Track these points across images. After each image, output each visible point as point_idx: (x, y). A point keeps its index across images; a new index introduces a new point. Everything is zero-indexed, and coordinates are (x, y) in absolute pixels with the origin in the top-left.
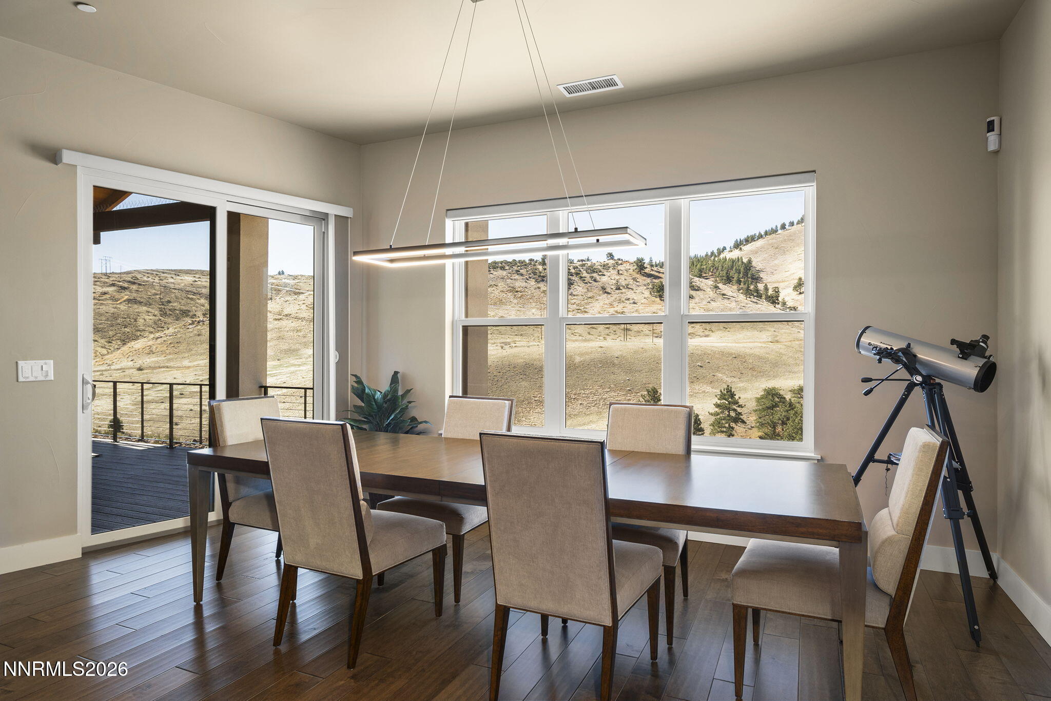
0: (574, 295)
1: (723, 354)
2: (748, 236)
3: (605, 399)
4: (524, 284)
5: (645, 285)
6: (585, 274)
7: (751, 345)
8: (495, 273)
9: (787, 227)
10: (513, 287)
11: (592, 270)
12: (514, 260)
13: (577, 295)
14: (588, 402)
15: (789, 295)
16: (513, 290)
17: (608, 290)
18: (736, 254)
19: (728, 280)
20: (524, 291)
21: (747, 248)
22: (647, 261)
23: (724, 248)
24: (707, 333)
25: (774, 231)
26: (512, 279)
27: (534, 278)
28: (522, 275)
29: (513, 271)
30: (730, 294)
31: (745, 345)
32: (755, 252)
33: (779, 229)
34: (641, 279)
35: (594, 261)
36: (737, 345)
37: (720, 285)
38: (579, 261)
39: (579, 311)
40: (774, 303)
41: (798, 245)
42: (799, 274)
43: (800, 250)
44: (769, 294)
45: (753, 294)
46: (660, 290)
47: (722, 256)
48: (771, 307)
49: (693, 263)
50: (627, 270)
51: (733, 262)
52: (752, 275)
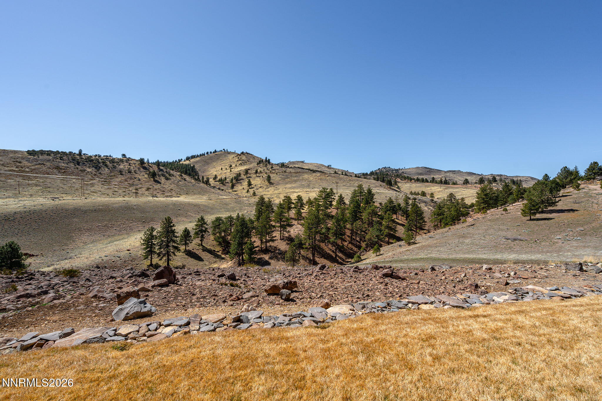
0: (102, 174)
1: (189, 204)
3: (130, 226)
5: (145, 172)
7: (201, 201)
9: (209, 154)
10: (57, 166)
11: (113, 161)
15: (211, 181)
16: (58, 168)
17: (124, 173)
18: (187, 162)
19: (186, 173)
21: (192, 160)
22: (146, 160)
23: (182, 160)
24: (178, 195)
25: (204, 155)
27: (73, 163)
28: (65, 160)
30: (188, 179)
32: (197, 162)
33: (206, 153)
34: (142, 169)
35: (114, 157)
37: (183, 175)
40: (207, 184)
41: (214, 162)
42: (215, 173)
43: (215, 164)
44: (204, 180)
45: (198, 180)
46: (153, 175)
47: (181, 163)
48: (205, 186)
49: (167, 165)
50: (135, 164)
51: (187, 166)
52: (195, 172)
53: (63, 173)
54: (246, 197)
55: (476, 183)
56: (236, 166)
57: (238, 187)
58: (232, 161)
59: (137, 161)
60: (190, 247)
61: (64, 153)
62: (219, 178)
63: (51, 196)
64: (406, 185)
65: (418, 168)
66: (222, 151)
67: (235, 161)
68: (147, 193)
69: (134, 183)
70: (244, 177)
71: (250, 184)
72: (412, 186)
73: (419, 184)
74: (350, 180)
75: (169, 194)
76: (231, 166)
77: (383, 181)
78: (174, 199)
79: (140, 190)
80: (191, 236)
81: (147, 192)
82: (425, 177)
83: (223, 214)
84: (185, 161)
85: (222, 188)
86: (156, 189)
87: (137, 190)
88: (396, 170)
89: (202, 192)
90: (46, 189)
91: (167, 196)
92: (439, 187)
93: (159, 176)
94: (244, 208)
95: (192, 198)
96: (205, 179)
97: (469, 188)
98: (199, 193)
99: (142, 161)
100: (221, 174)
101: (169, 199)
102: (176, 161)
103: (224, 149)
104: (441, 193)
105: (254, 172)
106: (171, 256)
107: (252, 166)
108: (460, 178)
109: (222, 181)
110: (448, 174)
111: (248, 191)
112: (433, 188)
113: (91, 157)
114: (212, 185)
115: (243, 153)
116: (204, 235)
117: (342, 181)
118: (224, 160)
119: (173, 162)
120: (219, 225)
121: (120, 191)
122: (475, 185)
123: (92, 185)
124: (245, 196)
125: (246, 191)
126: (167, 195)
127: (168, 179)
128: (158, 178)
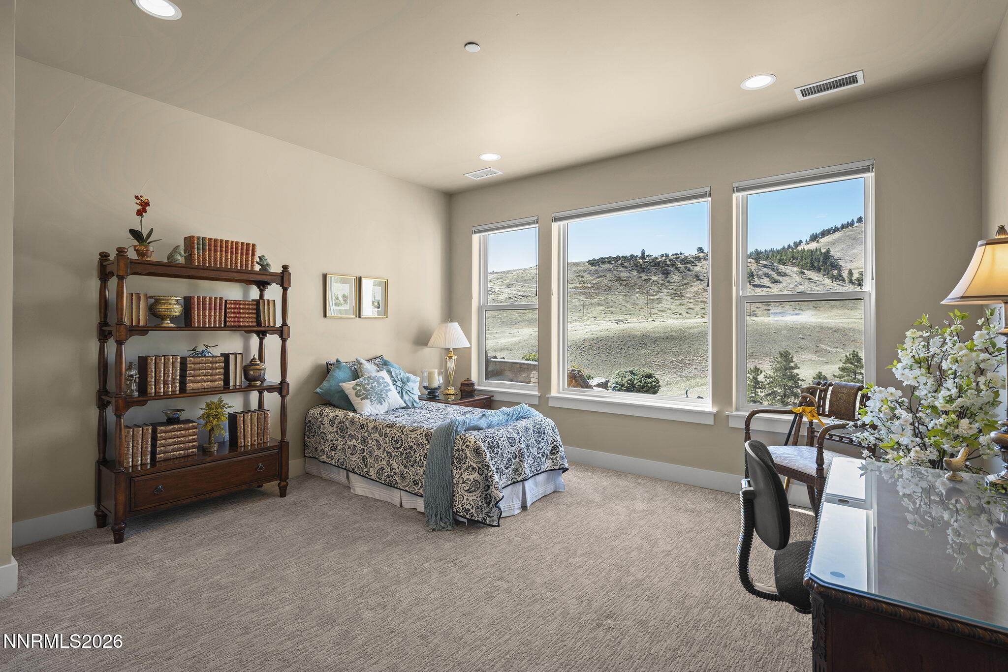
0: (671, 283)
1: (822, 328)
2: (824, 230)
4: (628, 275)
6: (679, 265)
8: (603, 267)
10: (619, 277)
11: (685, 261)
12: (618, 256)
13: (674, 282)
14: (701, 367)
16: (619, 279)
17: (701, 277)
18: (813, 246)
19: (812, 267)
20: (628, 280)
21: (824, 240)
23: (801, 242)
24: (797, 311)
25: (850, 225)
26: (617, 271)
27: (636, 270)
28: (626, 267)
29: (618, 264)
30: (816, 278)
31: (841, 321)
32: (833, 243)
33: (855, 222)
35: (686, 255)
36: (833, 321)
37: (805, 271)
38: (673, 255)
39: (677, 295)
40: (859, 285)
44: (853, 278)
45: (840, 277)
46: (749, 277)
47: (799, 248)
48: (857, 289)
49: (773, 255)
51: (812, 252)
52: (832, 263)
53: (625, 285)
61: (625, 258)
63: (615, 318)
75: (779, 309)
78: (790, 318)
84: (807, 243)
89: (848, 304)
90: (609, 308)
91: (776, 313)
93: (759, 277)
95: (826, 315)
96: (856, 276)
98: (843, 306)
101: (780, 318)
102: (789, 246)
113: (656, 258)
119: (784, 248)
121: (697, 308)
123: (659, 301)
126: (776, 310)
127: (777, 282)
128: (757, 281)
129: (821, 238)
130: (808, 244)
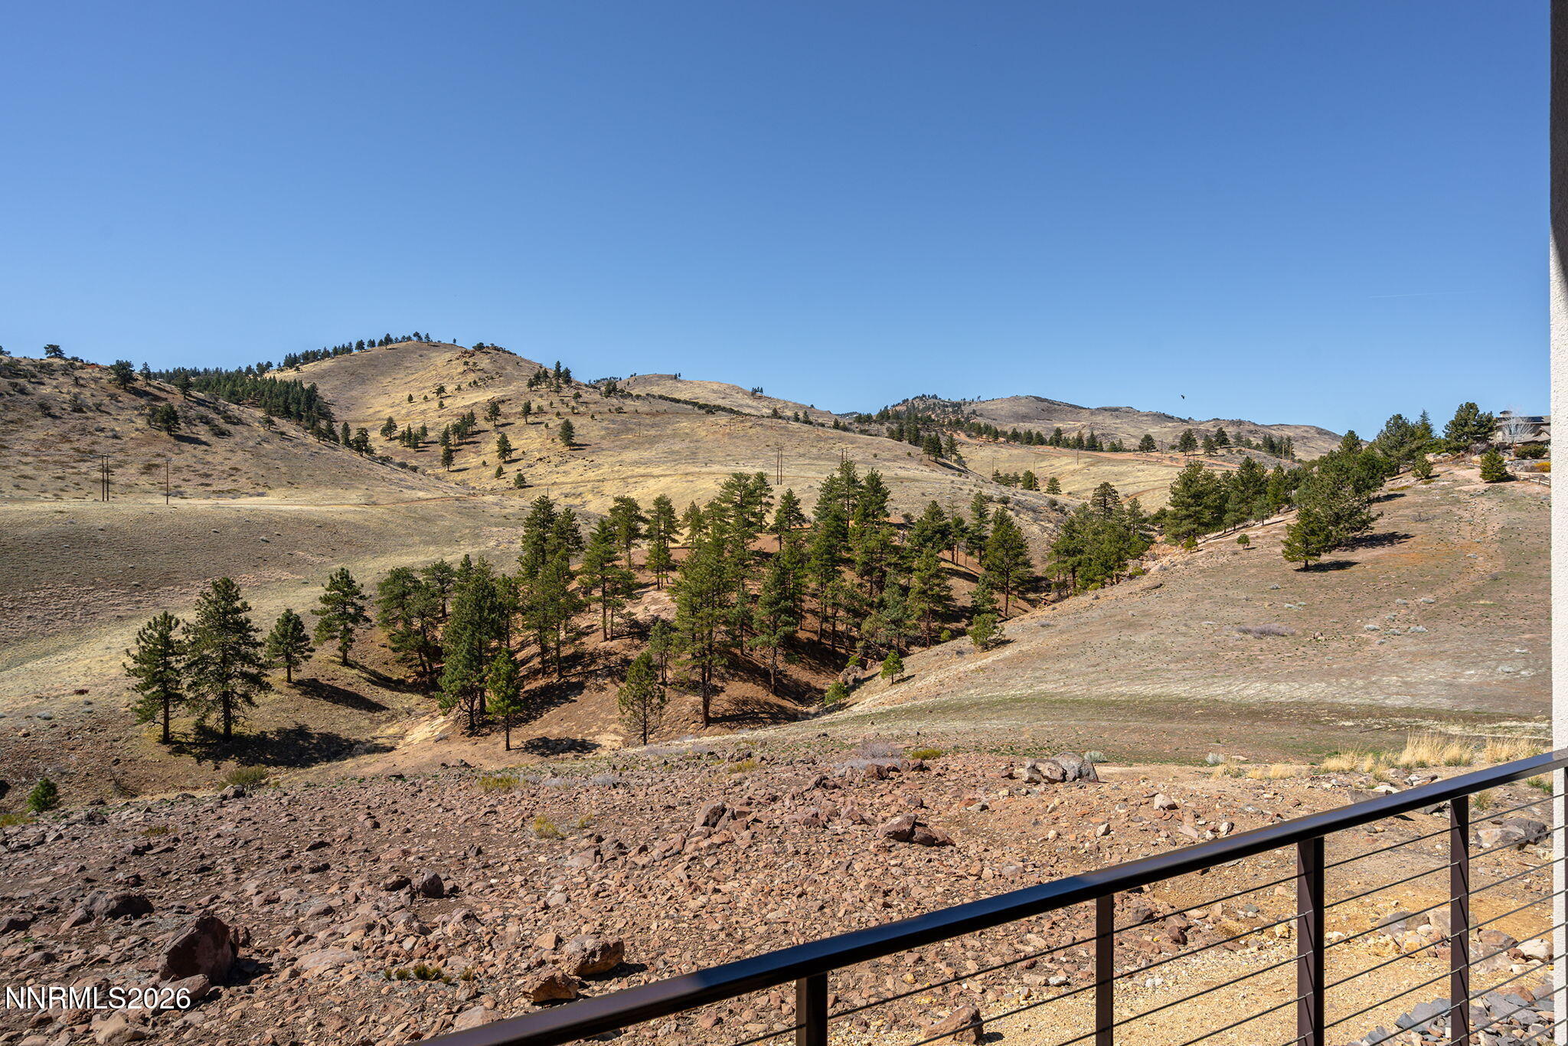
1: (300, 522)
3: (85, 604)
5: (136, 408)
7: (340, 508)
9: (366, 347)
11: (12, 369)
15: (375, 439)
18: (290, 375)
19: (287, 413)
21: (308, 368)
22: (137, 368)
23: (269, 365)
24: (260, 490)
25: (347, 350)
30: (293, 433)
31: (330, 508)
32: (322, 375)
33: (354, 346)
34: (126, 398)
36: (317, 508)
37: (275, 419)
40: (359, 450)
41: (382, 374)
42: (388, 413)
43: (386, 381)
44: (351, 438)
45: (328, 435)
46: (169, 420)
47: (267, 376)
48: (356, 456)
49: (219, 381)
50: (96, 380)
51: (288, 386)
52: (319, 408)
54: (493, 491)
55: (1173, 447)
56: (459, 388)
57: (468, 459)
58: (445, 373)
59: (102, 369)
60: (306, 671)
62: (401, 428)
64: (982, 454)
65: (1017, 398)
66: (409, 339)
67: (454, 372)
68: (144, 481)
69: (96, 447)
70: (489, 426)
71: (505, 449)
72: (999, 455)
73: (1018, 451)
74: (819, 439)
75: (228, 485)
76: (441, 390)
77: (915, 441)
78: (246, 503)
79: (118, 471)
80: (306, 638)
81: (145, 477)
82: (1035, 427)
83: (417, 553)
85: (414, 463)
86: (178, 469)
87: (108, 471)
88: (954, 405)
89: (343, 479)
91: (220, 493)
92: (1074, 460)
93: (189, 422)
94: (486, 530)
95: (308, 497)
96: (354, 433)
97: (1154, 464)
98: (335, 482)
99: (123, 373)
100: (408, 414)
101: (226, 502)
102: (249, 369)
103: (417, 335)
104: (1079, 478)
105: (520, 409)
106: (235, 706)
107: (510, 390)
108: (1132, 431)
109: (414, 440)
110: (1099, 418)
111: (500, 472)
112: (1056, 462)
114: (379, 452)
115: (480, 347)
116: (351, 631)
117: (794, 442)
118: (417, 371)
119: (239, 371)
120: (404, 595)
121: (45, 477)
122: (1172, 453)
124: (489, 488)
125: (494, 471)
126: (221, 487)
127: (223, 434)
128: (184, 429)
129: (303, 364)
130: (282, 370)
